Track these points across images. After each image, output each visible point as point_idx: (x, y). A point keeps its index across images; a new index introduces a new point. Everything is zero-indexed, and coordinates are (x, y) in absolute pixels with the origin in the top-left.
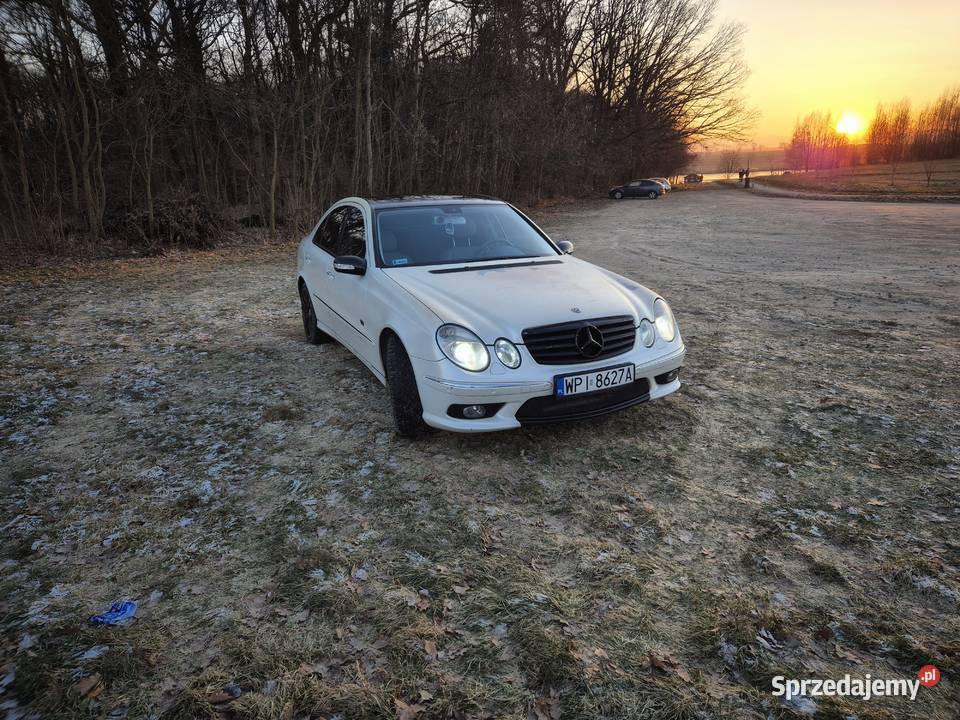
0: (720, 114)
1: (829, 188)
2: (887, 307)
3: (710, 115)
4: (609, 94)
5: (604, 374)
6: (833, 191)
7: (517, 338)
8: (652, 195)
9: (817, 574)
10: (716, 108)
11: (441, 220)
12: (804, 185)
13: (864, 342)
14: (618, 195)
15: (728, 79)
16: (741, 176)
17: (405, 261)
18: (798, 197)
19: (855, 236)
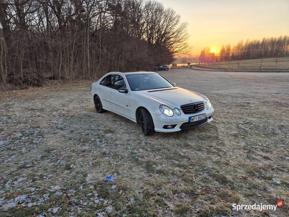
0: (183, 47)
1: (213, 68)
2: (245, 99)
3: (180, 47)
4: (152, 41)
5: (200, 116)
6: (214, 69)
7: (179, 108)
8: (166, 70)
9: (265, 158)
10: (181, 46)
11: (143, 78)
12: (206, 67)
13: (245, 108)
14: (157, 70)
15: (184, 38)
16: (188, 64)
17: (138, 89)
18: (206, 70)
19: (227, 81)
